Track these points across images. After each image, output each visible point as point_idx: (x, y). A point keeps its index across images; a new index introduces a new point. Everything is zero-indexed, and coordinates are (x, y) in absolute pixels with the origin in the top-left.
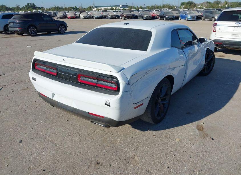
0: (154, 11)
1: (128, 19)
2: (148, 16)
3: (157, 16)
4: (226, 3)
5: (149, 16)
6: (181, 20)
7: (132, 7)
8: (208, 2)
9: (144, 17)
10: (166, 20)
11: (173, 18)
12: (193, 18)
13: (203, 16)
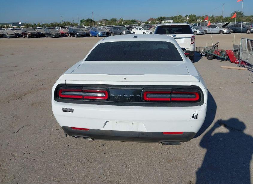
0: (60, 28)
1: (33, 37)
2: (56, 34)
3: (66, 33)
4: (122, 20)
5: (59, 34)
6: (92, 36)
7: (28, 24)
8: (105, 20)
9: (52, 35)
10: (77, 37)
11: (84, 35)
12: (104, 34)
13: (112, 33)
